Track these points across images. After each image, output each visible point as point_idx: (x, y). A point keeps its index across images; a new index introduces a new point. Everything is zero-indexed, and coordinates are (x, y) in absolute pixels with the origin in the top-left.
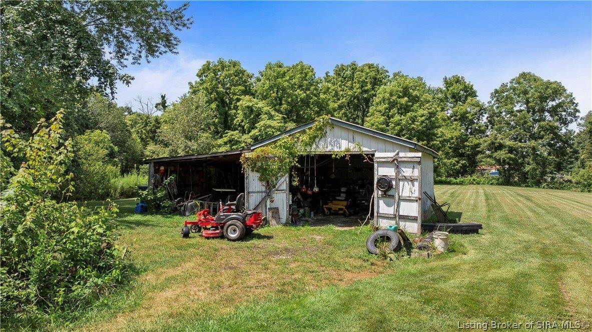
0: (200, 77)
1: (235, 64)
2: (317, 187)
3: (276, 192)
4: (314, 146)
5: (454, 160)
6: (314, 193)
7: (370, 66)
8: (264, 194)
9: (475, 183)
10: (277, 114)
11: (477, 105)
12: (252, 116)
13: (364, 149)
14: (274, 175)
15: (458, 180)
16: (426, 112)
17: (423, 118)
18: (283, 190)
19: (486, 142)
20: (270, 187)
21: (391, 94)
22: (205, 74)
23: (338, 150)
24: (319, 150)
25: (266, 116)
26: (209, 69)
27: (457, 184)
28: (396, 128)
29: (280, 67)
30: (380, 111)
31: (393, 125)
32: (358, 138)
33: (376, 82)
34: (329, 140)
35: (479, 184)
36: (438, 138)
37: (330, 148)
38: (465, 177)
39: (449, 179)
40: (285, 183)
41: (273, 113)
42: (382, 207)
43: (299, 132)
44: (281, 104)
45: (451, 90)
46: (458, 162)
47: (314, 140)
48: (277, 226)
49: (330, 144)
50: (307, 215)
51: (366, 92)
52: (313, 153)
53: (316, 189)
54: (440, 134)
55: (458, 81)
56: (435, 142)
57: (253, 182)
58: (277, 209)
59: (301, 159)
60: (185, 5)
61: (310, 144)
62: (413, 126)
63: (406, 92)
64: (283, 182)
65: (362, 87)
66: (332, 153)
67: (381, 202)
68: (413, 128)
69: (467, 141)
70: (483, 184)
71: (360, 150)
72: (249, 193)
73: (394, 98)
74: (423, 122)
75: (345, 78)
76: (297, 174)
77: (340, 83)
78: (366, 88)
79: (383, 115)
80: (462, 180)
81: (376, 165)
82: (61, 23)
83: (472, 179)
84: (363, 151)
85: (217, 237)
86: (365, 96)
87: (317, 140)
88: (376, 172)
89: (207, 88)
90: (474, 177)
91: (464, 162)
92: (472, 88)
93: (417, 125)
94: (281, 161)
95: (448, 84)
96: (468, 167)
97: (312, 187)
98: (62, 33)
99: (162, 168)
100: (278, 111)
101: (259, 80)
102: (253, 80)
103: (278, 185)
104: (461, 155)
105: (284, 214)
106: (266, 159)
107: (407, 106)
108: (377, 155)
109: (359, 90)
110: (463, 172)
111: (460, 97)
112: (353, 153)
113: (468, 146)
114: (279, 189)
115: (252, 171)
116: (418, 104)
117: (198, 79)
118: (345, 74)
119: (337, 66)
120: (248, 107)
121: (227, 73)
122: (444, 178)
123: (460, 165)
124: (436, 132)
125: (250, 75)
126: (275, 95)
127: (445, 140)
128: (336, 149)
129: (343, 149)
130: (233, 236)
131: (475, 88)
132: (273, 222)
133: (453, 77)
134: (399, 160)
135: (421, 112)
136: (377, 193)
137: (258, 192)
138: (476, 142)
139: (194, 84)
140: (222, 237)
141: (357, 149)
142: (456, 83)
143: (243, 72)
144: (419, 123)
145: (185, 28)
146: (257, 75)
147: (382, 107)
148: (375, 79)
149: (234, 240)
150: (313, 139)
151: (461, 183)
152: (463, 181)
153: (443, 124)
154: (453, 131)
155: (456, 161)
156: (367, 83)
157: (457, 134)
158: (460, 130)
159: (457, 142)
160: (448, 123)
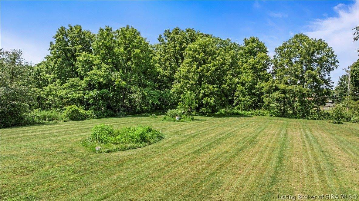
11: (266, 58)
12: (86, 67)
16: (218, 63)
21: (194, 51)
26: (61, 33)
28: (195, 75)
30: (188, 63)
31: (193, 73)
38: (254, 110)
41: (102, 65)
45: (248, 47)
51: (183, 49)
55: (253, 40)
63: (204, 49)
78: (182, 46)
91: (254, 99)
92: (263, 46)
95: (247, 43)
100: (107, 63)
104: (254, 94)
107: (204, 60)
109: (179, 48)
113: (257, 88)
118: (171, 37)
119: (166, 31)
133: (251, 38)
138: (262, 85)
142: (252, 42)
147: (188, 60)
153: (243, 72)
154: (248, 77)
155: (249, 98)
156: (183, 42)
157: (250, 79)
158: (252, 76)
159: (250, 86)
160: (246, 71)
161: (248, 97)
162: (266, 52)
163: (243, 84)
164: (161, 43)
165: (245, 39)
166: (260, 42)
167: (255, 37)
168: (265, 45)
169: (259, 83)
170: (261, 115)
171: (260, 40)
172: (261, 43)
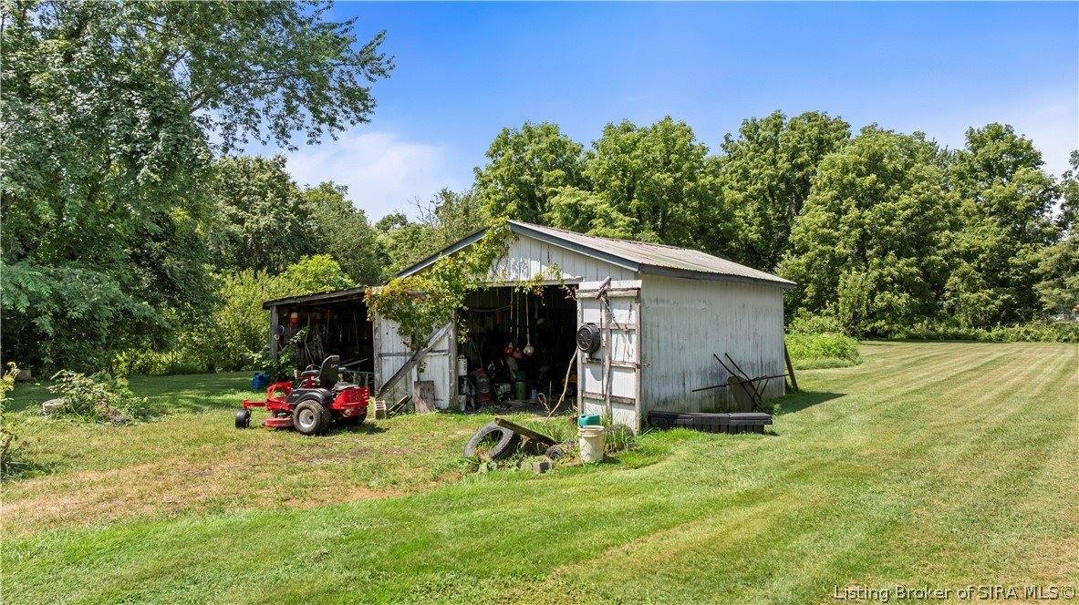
0: (492, 156)
1: (548, 131)
2: (531, 345)
3: (430, 354)
4: (490, 273)
5: (985, 294)
6: (525, 356)
7: (811, 117)
8: (408, 358)
9: (1028, 338)
10: (621, 216)
11: (1040, 181)
12: (577, 222)
13: (566, 276)
14: (422, 325)
15: (995, 332)
16: (914, 200)
17: (908, 212)
18: (443, 351)
19: (1051, 255)
20: (418, 347)
21: (845, 171)
22: (500, 152)
23: (525, 279)
24: (497, 280)
25: (601, 220)
26: (506, 143)
27: (989, 340)
28: (853, 233)
29: (629, 130)
30: (823, 203)
31: (846, 228)
32: (557, 258)
33: (822, 146)
34: (513, 260)
35: (1037, 339)
36: (939, 248)
37: (513, 276)
38: (1008, 326)
39: (973, 332)
40: (446, 339)
41: (614, 215)
42: (590, 382)
43: (463, 250)
44: (630, 199)
45: (982, 155)
46: (994, 297)
47: (490, 263)
48: (429, 413)
49: (514, 268)
50: (521, 394)
51: (800, 167)
52: (488, 286)
53: (529, 350)
54: (944, 240)
55: (997, 134)
56: (933, 257)
57: (389, 338)
58: (432, 383)
59: (471, 296)
60: (379, 37)
61: (483, 270)
62: (888, 228)
63: (874, 163)
64: (444, 337)
65: (793, 157)
66: (514, 285)
67: (588, 371)
68: (889, 233)
69: (1014, 255)
70: (1047, 340)
71: (559, 278)
72: (380, 355)
73: (851, 176)
74: (909, 219)
75: (760, 145)
76: (465, 323)
77: (752, 153)
78: (799, 161)
79: (829, 210)
80: (1001, 332)
81: (579, 304)
82: (130, 86)
83: (1023, 329)
84: (563, 281)
85: (282, 429)
86: (799, 175)
87: (495, 261)
88: (579, 318)
89: (502, 176)
90: (1030, 327)
91: (1006, 297)
92: (1029, 147)
93: (896, 226)
94: (436, 300)
95: (976, 141)
96: (1016, 306)
97: (522, 346)
98: (130, 103)
99: (294, 315)
100: (624, 211)
101: (591, 156)
102: (582, 156)
103: (432, 342)
104: (1004, 283)
105: (445, 393)
106: (408, 297)
107: (877, 191)
108: (583, 286)
109: (787, 165)
110: (1008, 316)
111: (1001, 167)
112: (549, 284)
113: (1016, 266)
114: (437, 349)
115: (386, 318)
116: (897, 186)
117: (490, 161)
118: (761, 137)
119: (746, 122)
120: (570, 206)
121: (536, 148)
122: (963, 331)
123: (997, 302)
124: (936, 237)
125: (577, 148)
126: (618, 183)
127: (954, 253)
128: (523, 278)
129: (533, 277)
130: (306, 426)
131: (1036, 147)
132: (422, 406)
133: (988, 127)
134: (609, 294)
135: (905, 199)
136: (581, 355)
137: (398, 354)
138: (1031, 257)
139: (483, 170)
140: (292, 428)
141: (553, 277)
142: (994, 139)
143: (563, 145)
144: (900, 223)
145: (382, 77)
146: (588, 148)
147: (827, 195)
148: (820, 141)
149: (309, 434)
150: (489, 259)
151: (1000, 339)
152: (1003, 335)
153: (967, 222)
154: (985, 236)
155: (990, 295)
156: (802, 149)
157: (991, 241)
158: (997, 234)
159: (992, 259)
160: (976, 221)
161: (988, 291)
162: (1038, 164)
163: (969, 256)
164: (730, 155)
165: (972, 131)
166: (1019, 137)
167: (1003, 123)
168: (1033, 145)
169: (1022, 251)
170: (1033, 338)
171: (1018, 134)
172: (1023, 139)
